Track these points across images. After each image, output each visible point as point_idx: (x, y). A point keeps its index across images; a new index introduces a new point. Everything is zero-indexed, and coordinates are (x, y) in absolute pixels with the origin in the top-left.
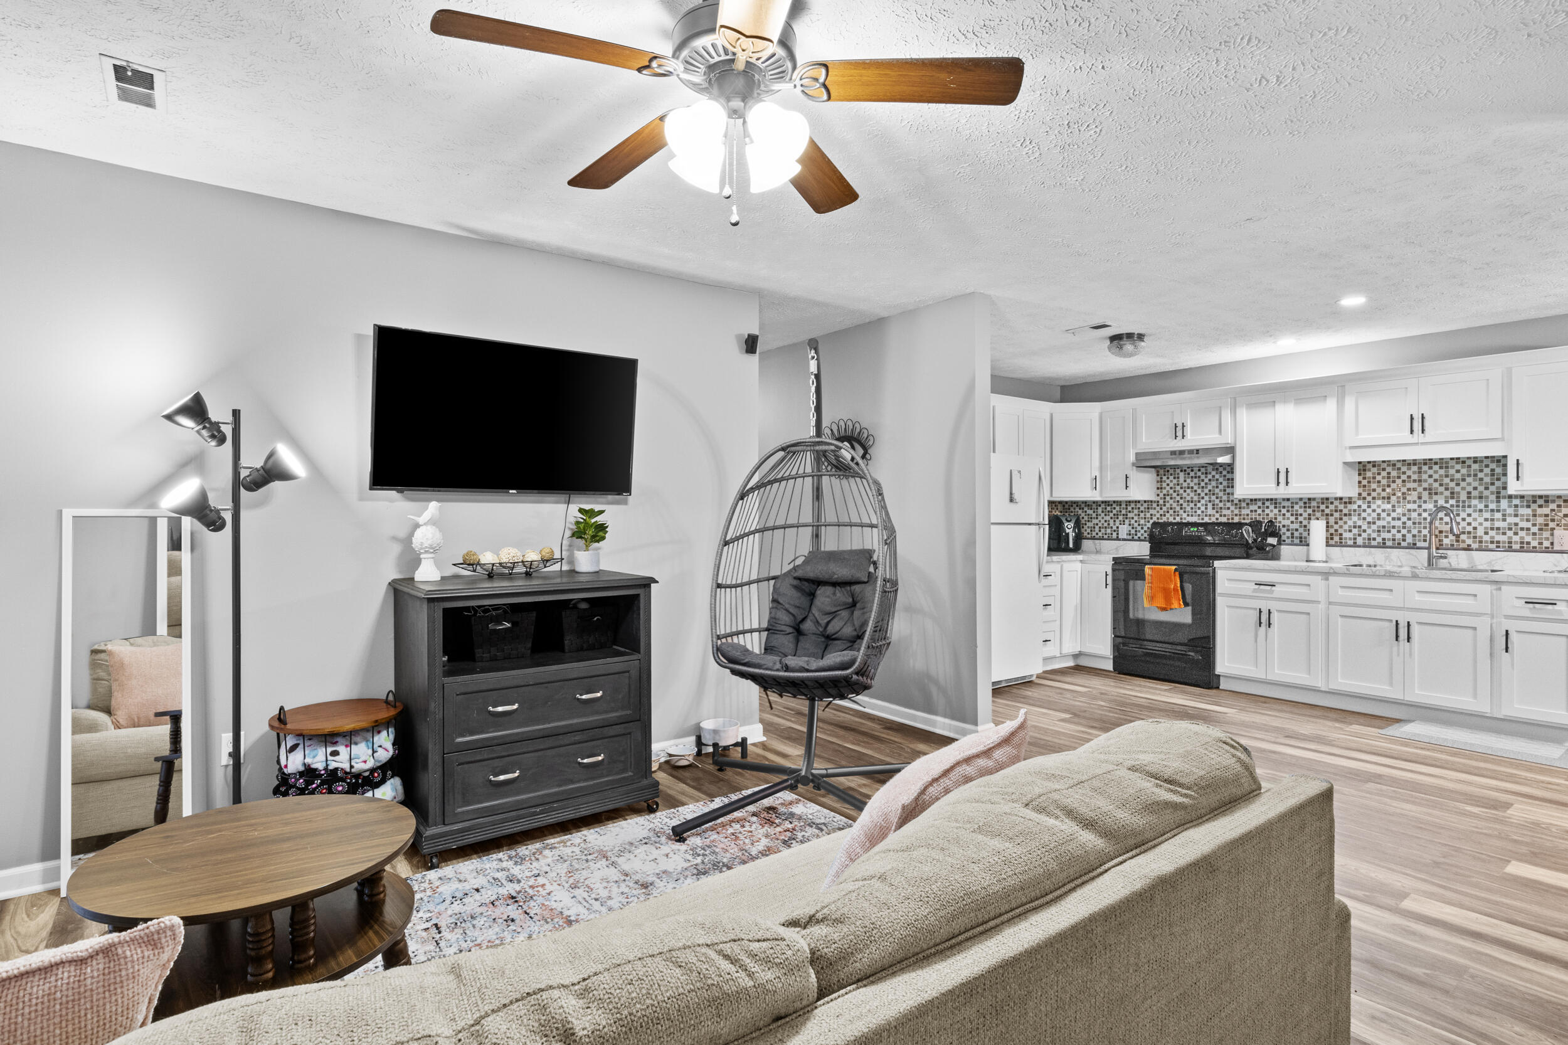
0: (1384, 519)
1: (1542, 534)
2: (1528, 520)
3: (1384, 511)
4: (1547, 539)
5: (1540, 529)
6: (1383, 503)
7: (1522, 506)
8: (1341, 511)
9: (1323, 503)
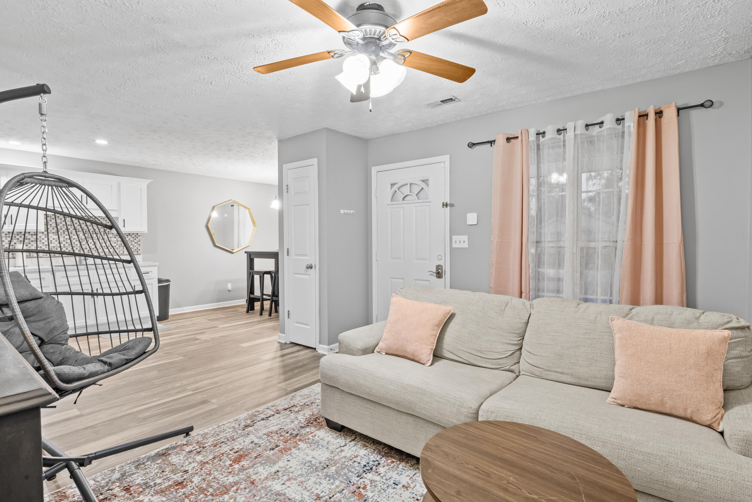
0: (54, 243)
1: (120, 248)
2: (115, 243)
3: (54, 239)
4: (122, 250)
5: (119, 246)
6: (53, 235)
7: (113, 237)
8: (29, 239)
9: (18, 235)
